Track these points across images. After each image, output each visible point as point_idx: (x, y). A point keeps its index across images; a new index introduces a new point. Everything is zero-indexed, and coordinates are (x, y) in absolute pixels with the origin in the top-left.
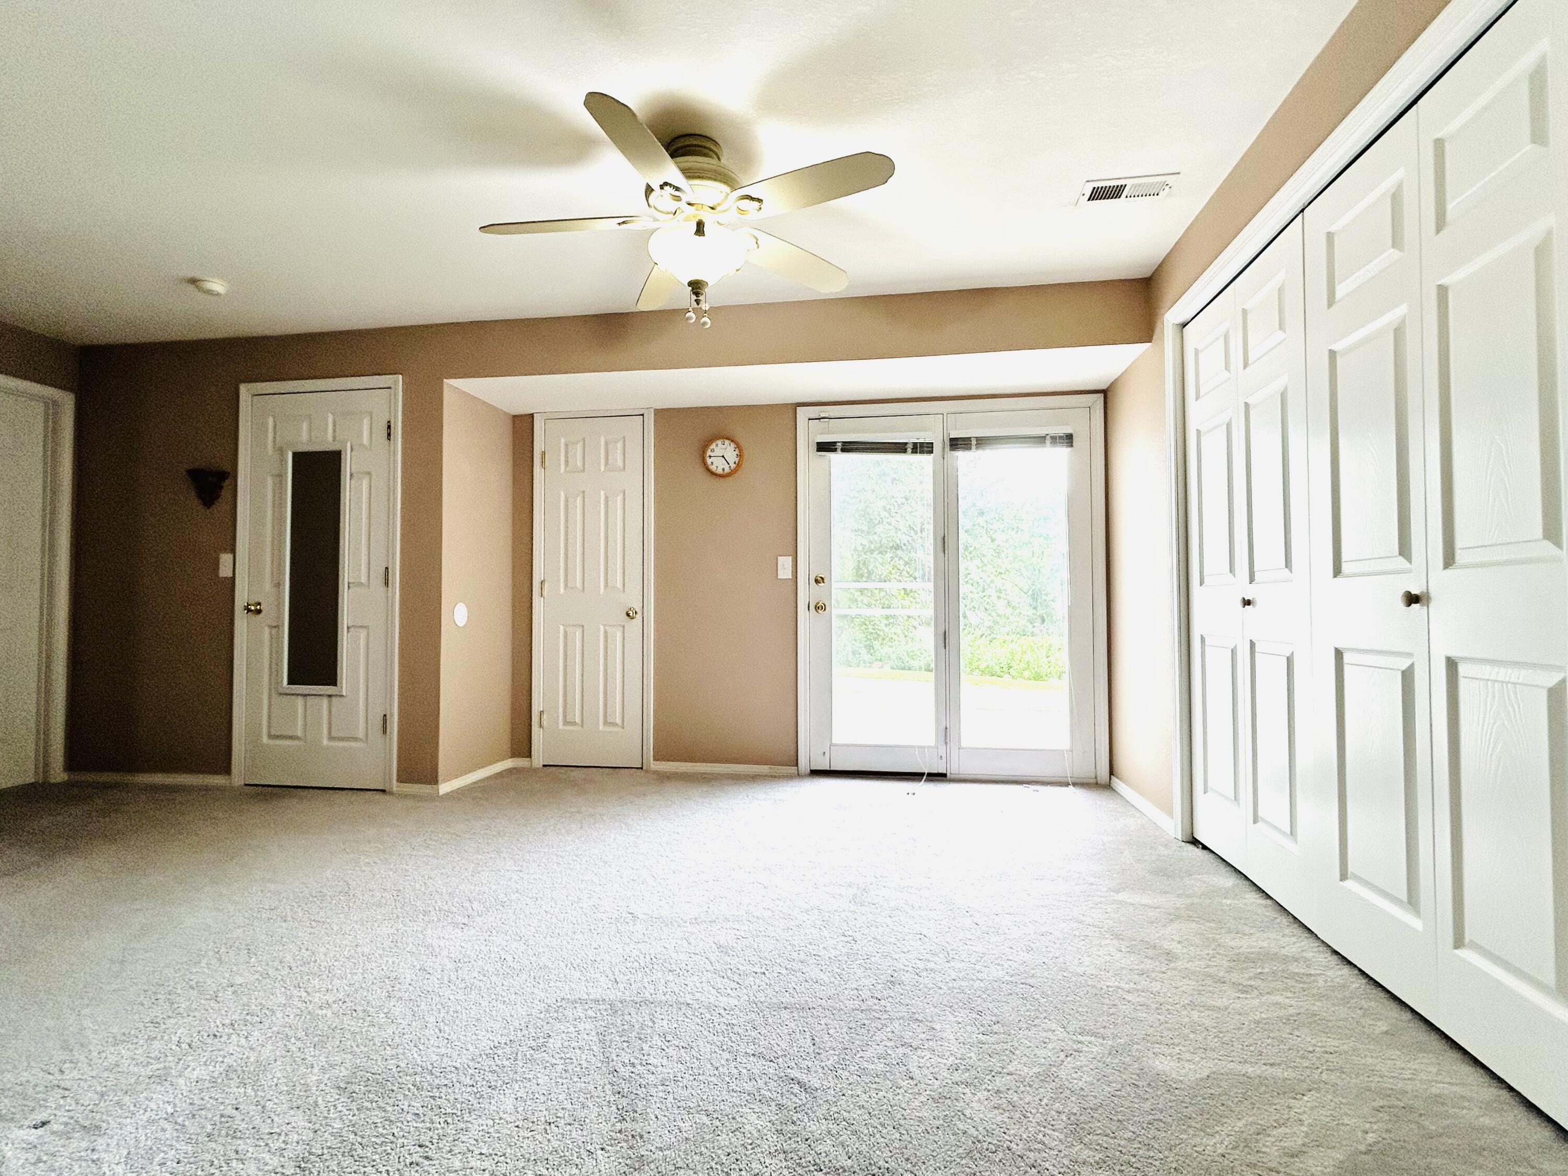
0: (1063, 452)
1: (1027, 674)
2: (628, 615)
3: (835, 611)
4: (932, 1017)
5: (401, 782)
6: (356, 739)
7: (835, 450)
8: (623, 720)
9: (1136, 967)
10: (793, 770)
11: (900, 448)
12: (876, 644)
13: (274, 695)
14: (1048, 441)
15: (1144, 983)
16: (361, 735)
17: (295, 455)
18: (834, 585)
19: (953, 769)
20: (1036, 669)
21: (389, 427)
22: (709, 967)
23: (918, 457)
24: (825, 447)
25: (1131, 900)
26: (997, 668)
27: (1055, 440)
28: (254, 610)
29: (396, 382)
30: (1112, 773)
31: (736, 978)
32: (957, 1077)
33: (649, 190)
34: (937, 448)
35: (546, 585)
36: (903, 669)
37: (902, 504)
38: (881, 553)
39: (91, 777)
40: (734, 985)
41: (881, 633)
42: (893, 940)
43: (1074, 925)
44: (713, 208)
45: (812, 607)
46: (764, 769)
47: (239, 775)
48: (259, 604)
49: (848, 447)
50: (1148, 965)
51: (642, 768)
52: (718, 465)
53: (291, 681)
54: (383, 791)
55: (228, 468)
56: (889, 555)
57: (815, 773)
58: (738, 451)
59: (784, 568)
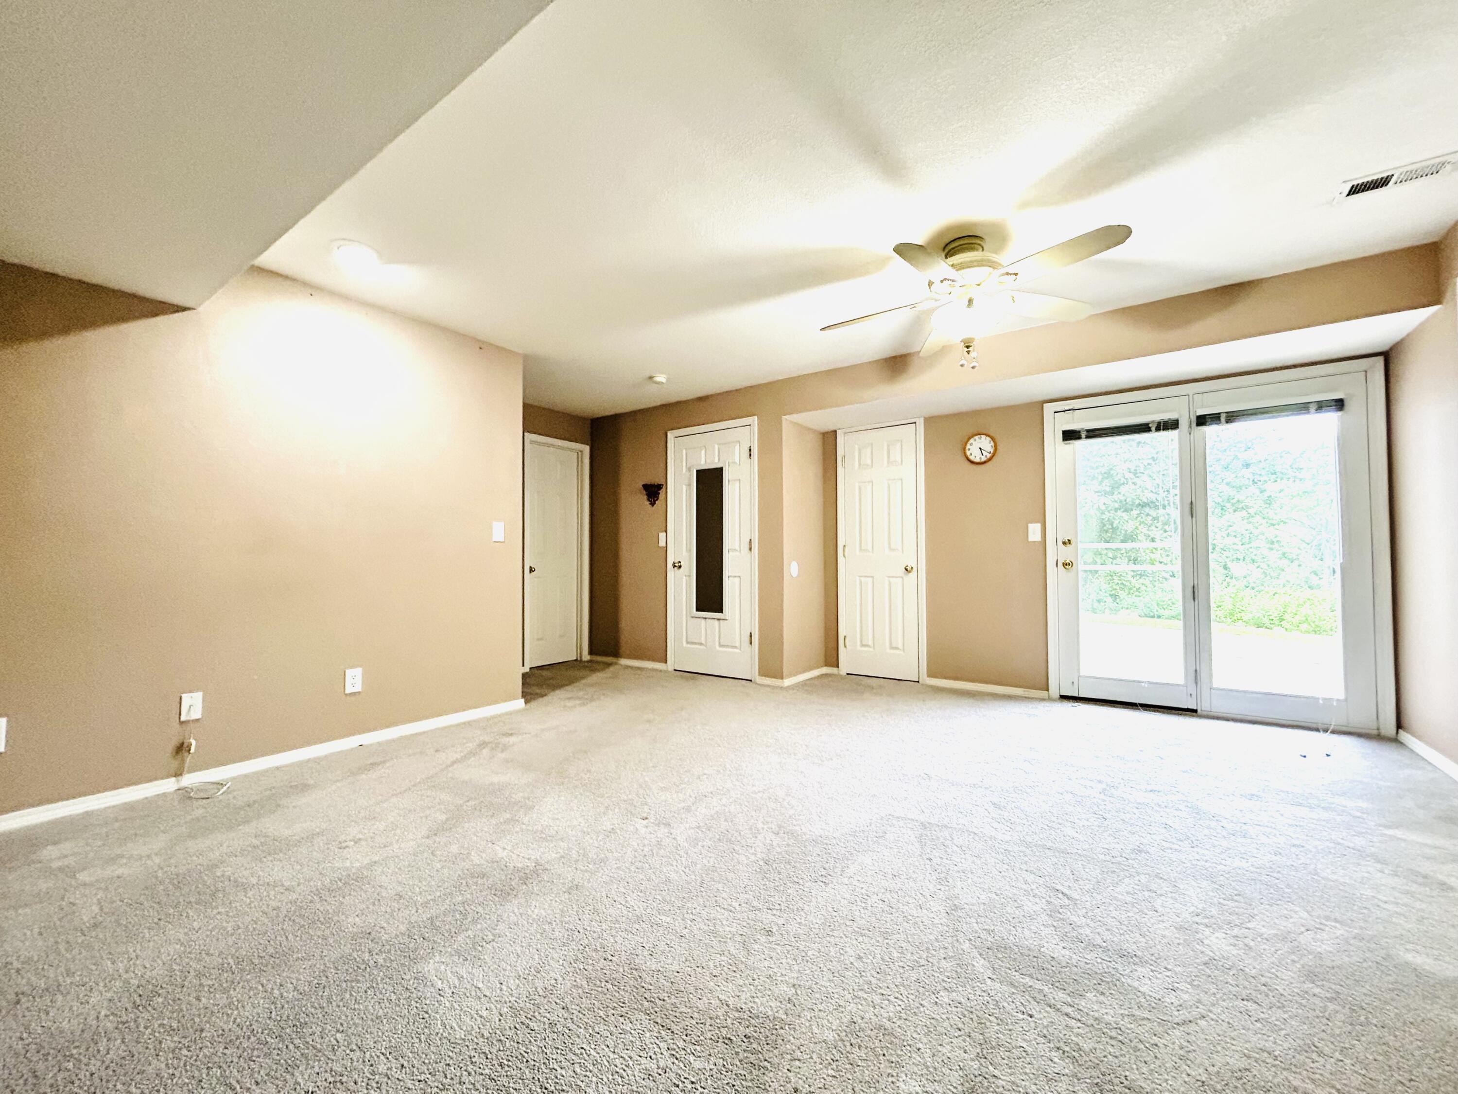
0: (1332, 417)
1: (1304, 627)
2: (906, 570)
3: (1080, 566)
4: (1175, 879)
5: (762, 675)
6: (735, 647)
7: (1079, 438)
8: (904, 645)
9: (1399, 887)
10: (1044, 694)
11: (1144, 428)
12: (1122, 594)
13: (689, 618)
14: (1313, 408)
15: (1406, 899)
16: (738, 644)
17: (698, 471)
18: (1080, 546)
19: (1204, 706)
20: (1317, 623)
21: (750, 450)
22: (987, 814)
23: (1163, 434)
24: (1070, 435)
25: (1403, 837)
26: (1266, 621)
27: (1321, 406)
28: (677, 566)
29: (754, 421)
30: (1399, 725)
31: (1009, 824)
32: (1197, 919)
33: (930, 284)
34: (1183, 424)
35: (846, 548)
36: (1153, 617)
37: (1149, 464)
38: (1126, 511)
39: (599, 659)
40: (1008, 829)
41: (1128, 584)
42: (1140, 824)
43: (1332, 845)
44: (979, 285)
45: (1060, 564)
46: (1019, 691)
47: (671, 665)
48: (680, 562)
49: (1093, 434)
50: (1414, 887)
51: (918, 682)
52: (976, 456)
53: (698, 610)
54: (751, 681)
55: (662, 482)
56: (1135, 512)
57: (1064, 698)
58: (992, 443)
59: (1034, 532)
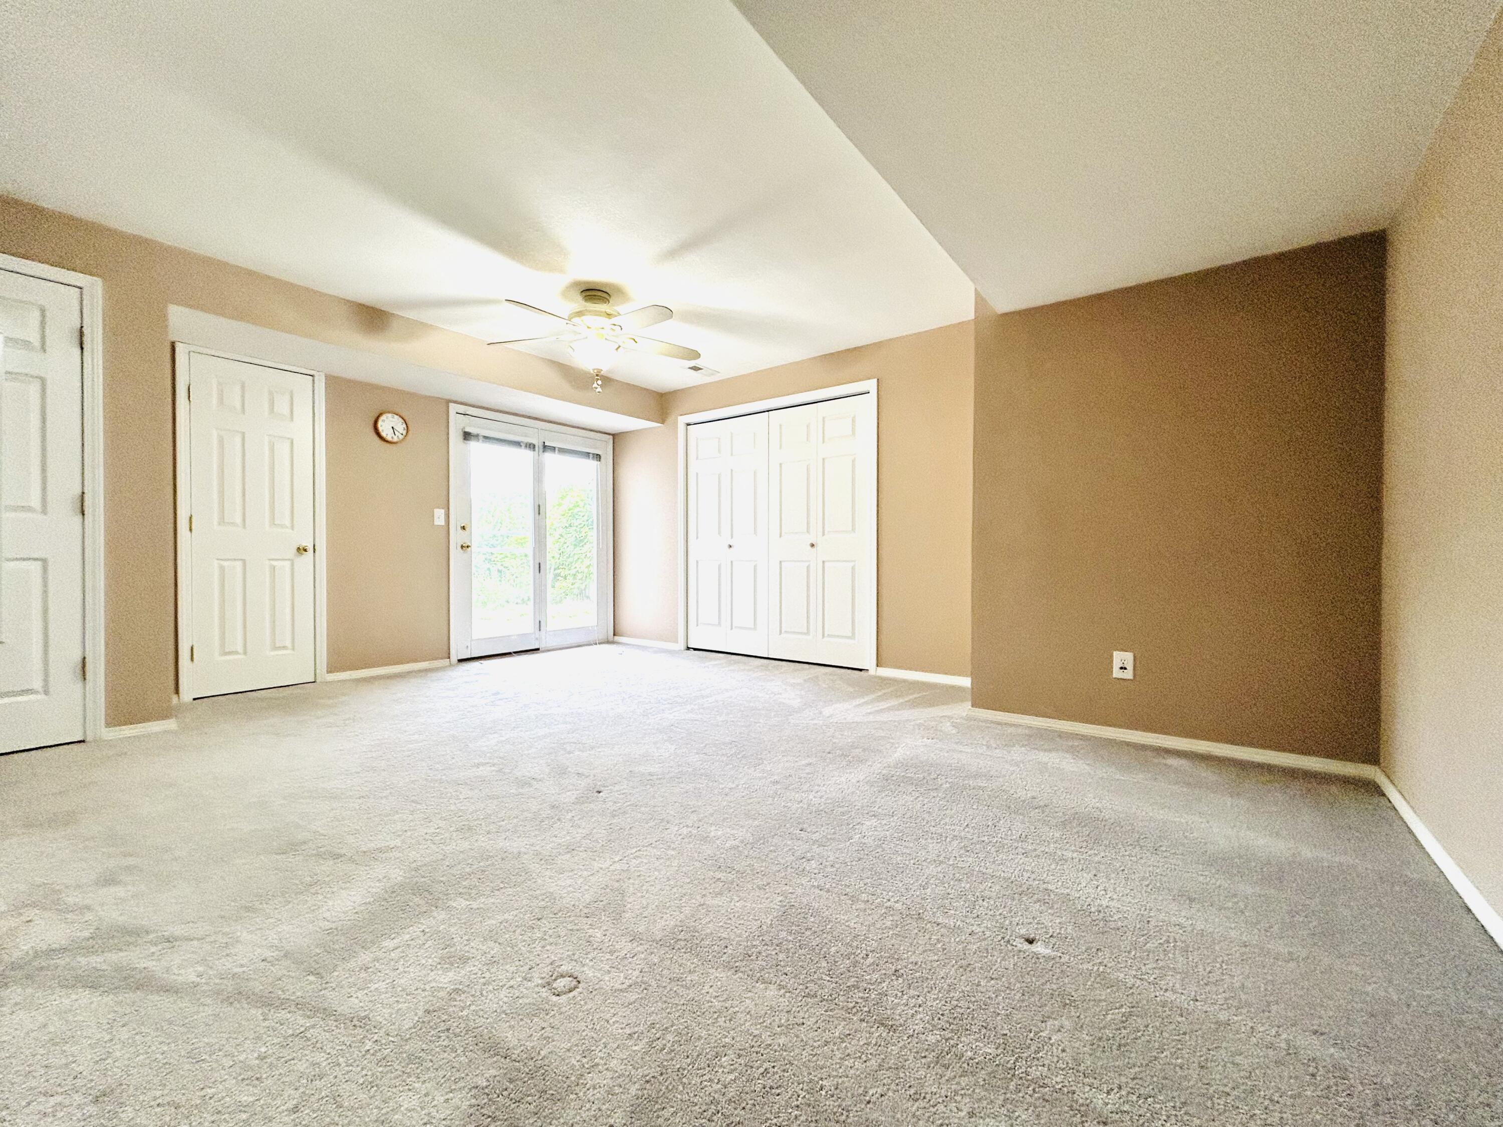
0: (593, 463)
2: (299, 551)
3: (473, 548)
7: (476, 440)
10: (447, 662)
14: (590, 457)
18: (475, 533)
19: (543, 644)
21: (80, 333)
24: (468, 436)
27: (593, 456)
29: (92, 285)
30: (615, 632)
34: (537, 448)
35: (195, 520)
45: (460, 546)
51: (314, 682)
52: (388, 433)
54: (84, 741)
57: (460, 661)
58: (404, 426)
59: (439, 516)
